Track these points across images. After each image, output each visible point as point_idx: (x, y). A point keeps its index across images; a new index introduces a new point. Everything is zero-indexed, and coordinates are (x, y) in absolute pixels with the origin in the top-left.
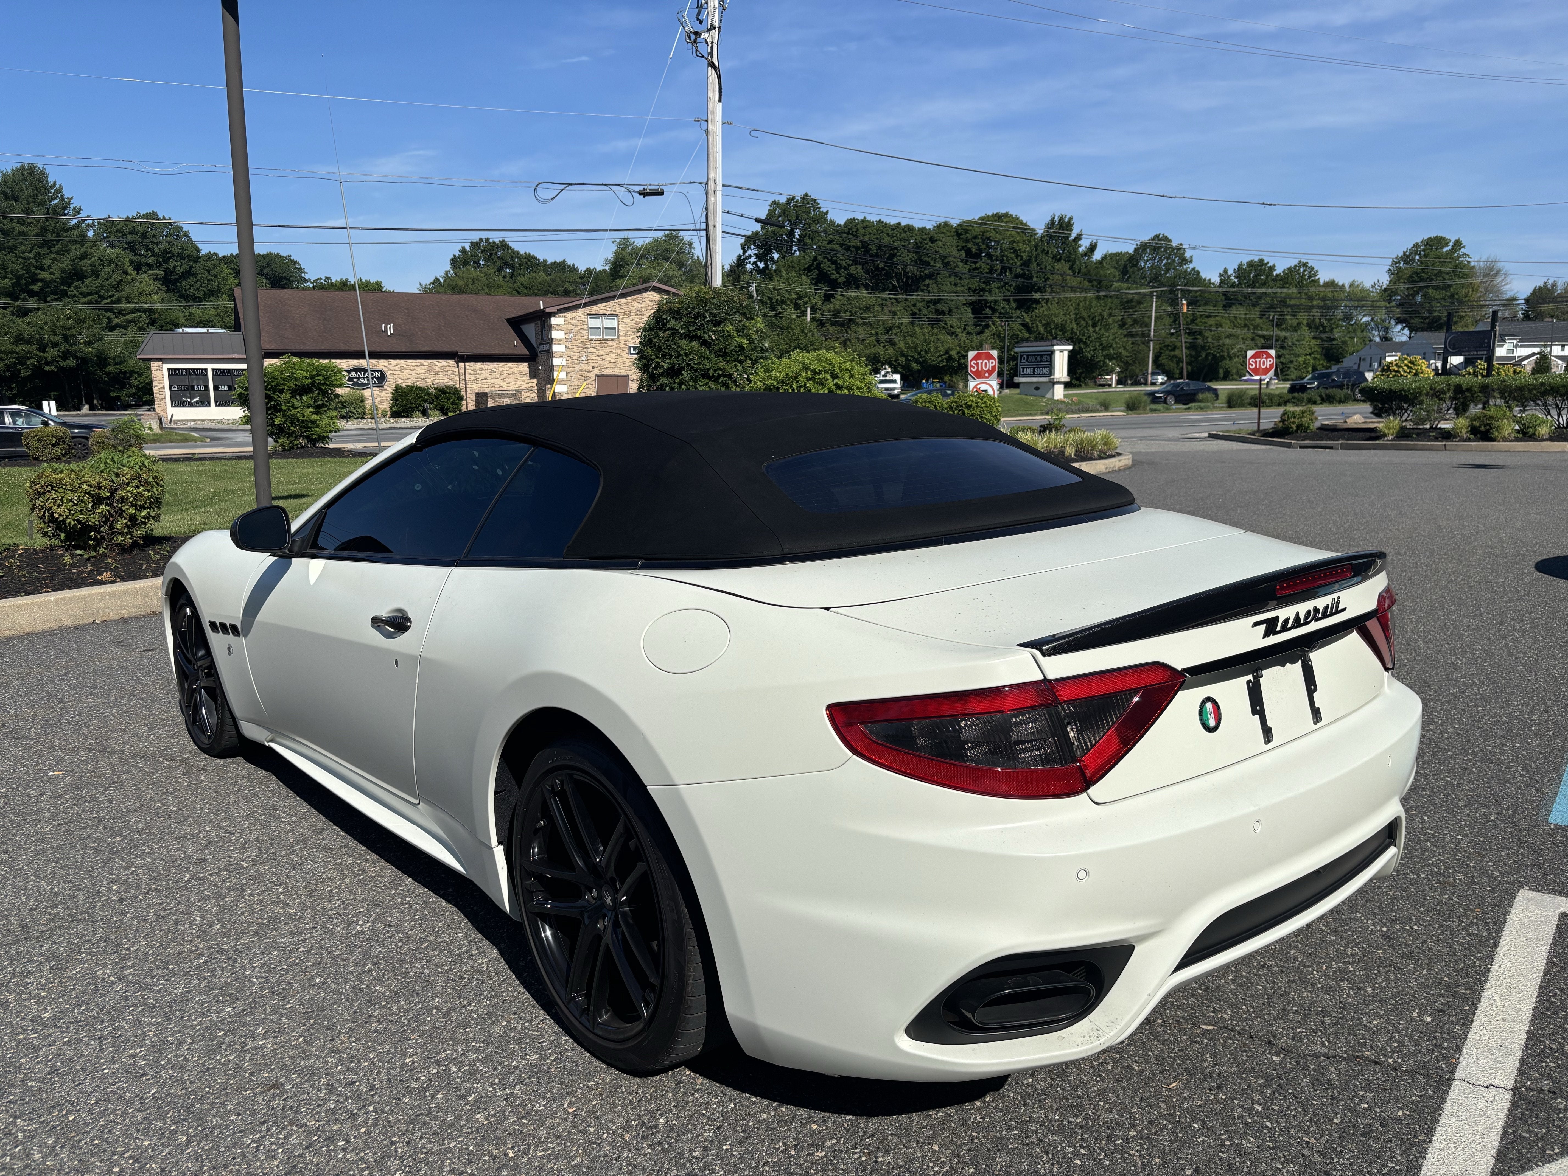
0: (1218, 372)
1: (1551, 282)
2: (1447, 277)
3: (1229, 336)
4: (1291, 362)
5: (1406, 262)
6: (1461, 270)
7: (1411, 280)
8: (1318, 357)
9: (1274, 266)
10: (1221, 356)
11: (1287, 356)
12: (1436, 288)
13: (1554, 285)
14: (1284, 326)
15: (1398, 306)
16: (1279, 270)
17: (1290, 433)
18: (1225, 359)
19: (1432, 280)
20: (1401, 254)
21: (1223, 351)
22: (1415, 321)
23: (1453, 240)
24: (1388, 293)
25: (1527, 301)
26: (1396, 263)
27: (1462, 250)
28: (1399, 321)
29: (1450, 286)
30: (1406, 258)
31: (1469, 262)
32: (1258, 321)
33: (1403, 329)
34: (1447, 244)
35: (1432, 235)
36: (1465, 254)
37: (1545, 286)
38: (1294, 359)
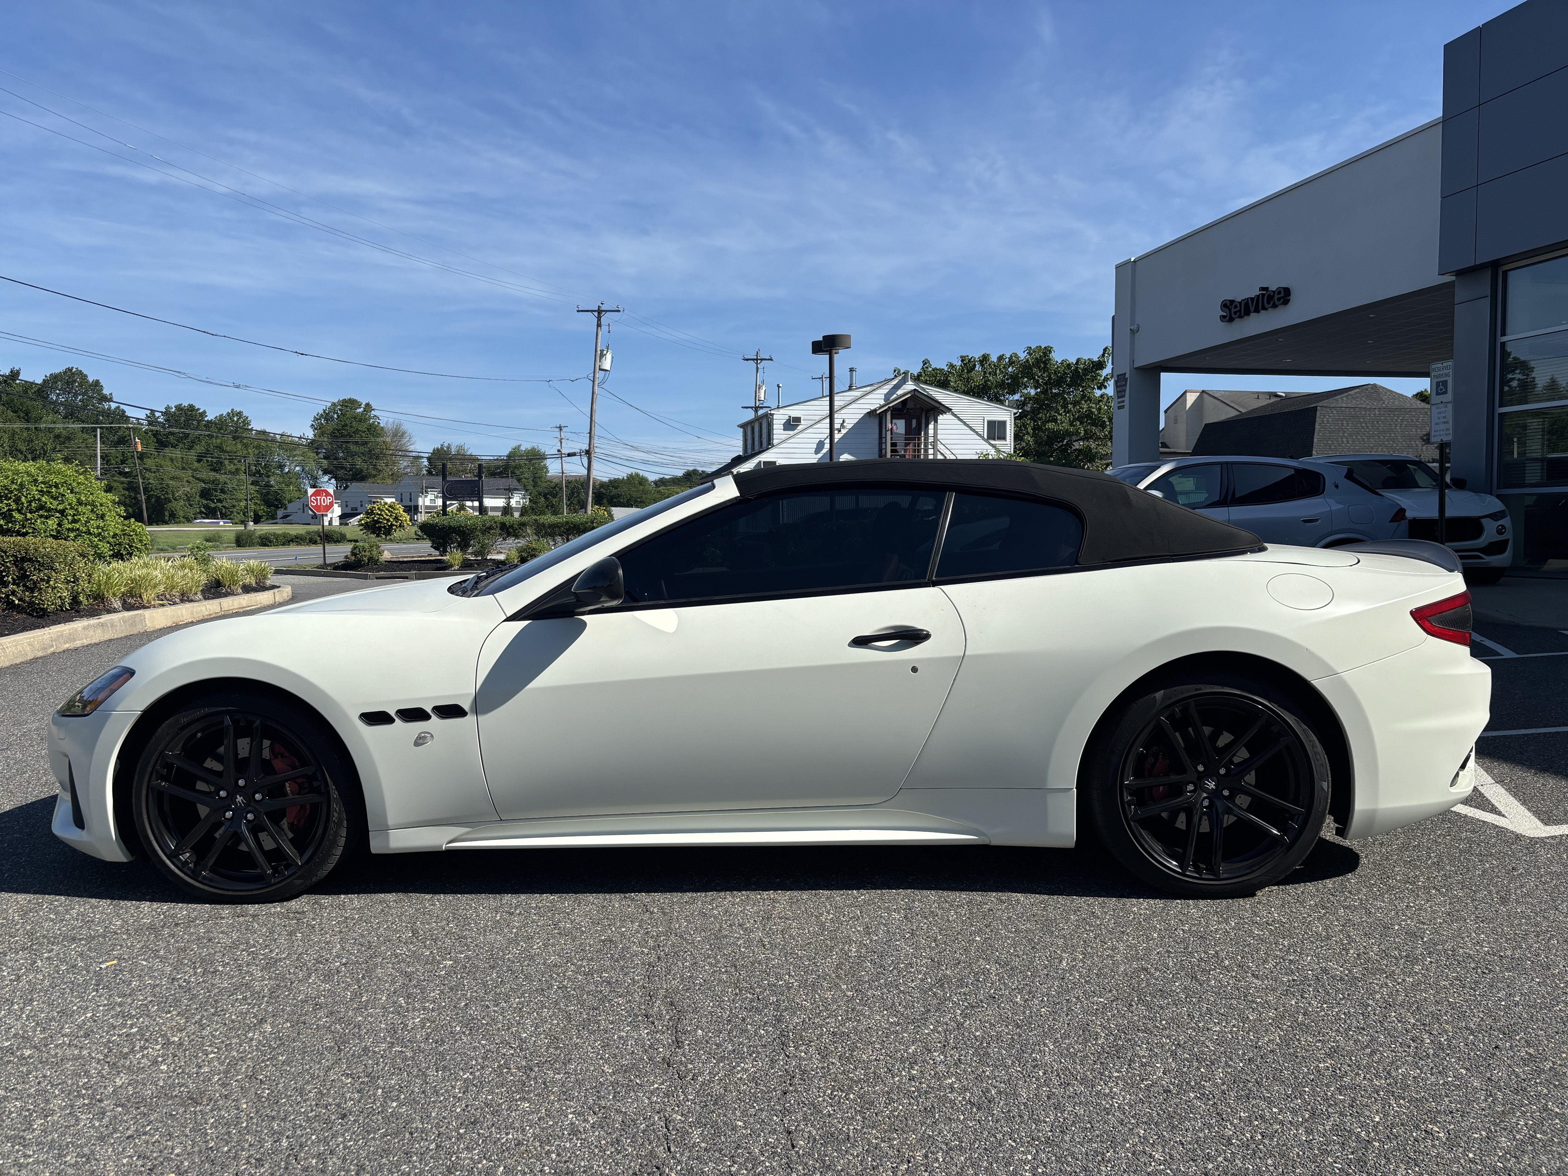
0: (164, 515)
1: (446, 444)
2: (363, 435)
3: (173, 478)
4: (234, 506)
5: (326, 419)
6: (374, 430)
7: (333, 435)
8: (259, 502)
9: (205, 412)
10: (166, 499)
11: (228, 501)
12: (356, 443)
13: (449, 447)
14: (223, 472)
15: (325, 458)
16: (210, 417)
17: (362, 566)
18: (170, 501)
19: (351, 436)
20: (321, 412)
21: (167, 493)
22: (341, 473)
23: (364, 404)
24: (313, 445)
25: (429, 459)
26: (317, 419)
27: (373, 412)
28: (326, 472)
29: (366, 443)
30: (327, 415)
31: (379, 423)
32: (196, 465)
33: (330, 480)
34: (360, 406)
35: (347, 397)
36: (375, 416)
37: (442, 448)
38: (236, 504)
